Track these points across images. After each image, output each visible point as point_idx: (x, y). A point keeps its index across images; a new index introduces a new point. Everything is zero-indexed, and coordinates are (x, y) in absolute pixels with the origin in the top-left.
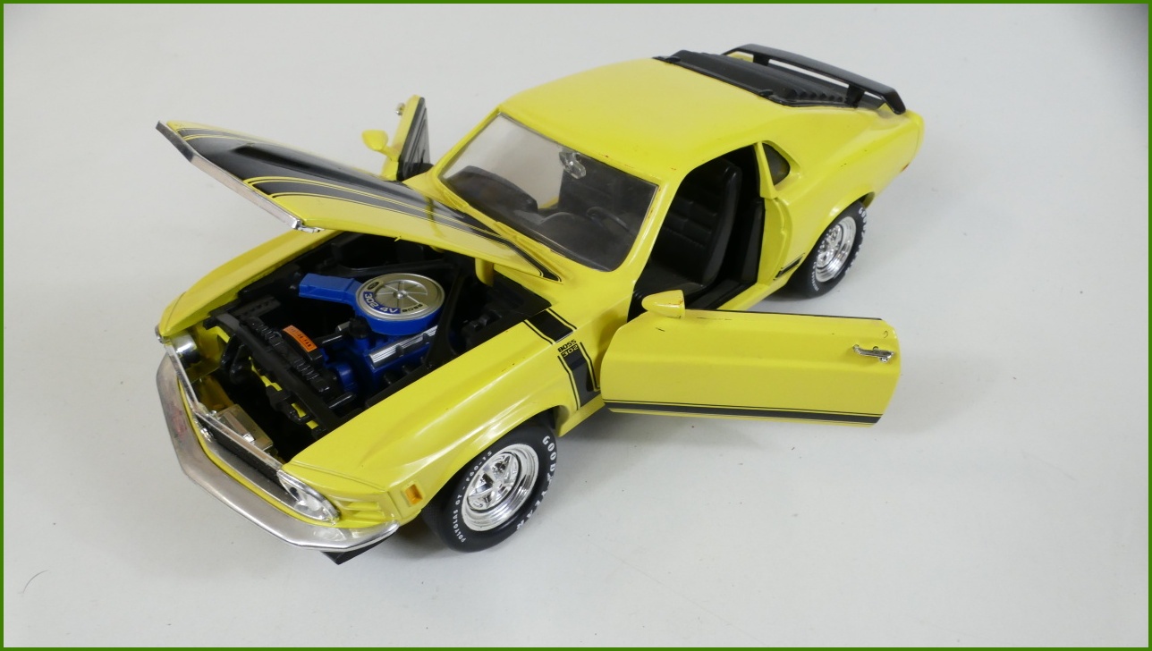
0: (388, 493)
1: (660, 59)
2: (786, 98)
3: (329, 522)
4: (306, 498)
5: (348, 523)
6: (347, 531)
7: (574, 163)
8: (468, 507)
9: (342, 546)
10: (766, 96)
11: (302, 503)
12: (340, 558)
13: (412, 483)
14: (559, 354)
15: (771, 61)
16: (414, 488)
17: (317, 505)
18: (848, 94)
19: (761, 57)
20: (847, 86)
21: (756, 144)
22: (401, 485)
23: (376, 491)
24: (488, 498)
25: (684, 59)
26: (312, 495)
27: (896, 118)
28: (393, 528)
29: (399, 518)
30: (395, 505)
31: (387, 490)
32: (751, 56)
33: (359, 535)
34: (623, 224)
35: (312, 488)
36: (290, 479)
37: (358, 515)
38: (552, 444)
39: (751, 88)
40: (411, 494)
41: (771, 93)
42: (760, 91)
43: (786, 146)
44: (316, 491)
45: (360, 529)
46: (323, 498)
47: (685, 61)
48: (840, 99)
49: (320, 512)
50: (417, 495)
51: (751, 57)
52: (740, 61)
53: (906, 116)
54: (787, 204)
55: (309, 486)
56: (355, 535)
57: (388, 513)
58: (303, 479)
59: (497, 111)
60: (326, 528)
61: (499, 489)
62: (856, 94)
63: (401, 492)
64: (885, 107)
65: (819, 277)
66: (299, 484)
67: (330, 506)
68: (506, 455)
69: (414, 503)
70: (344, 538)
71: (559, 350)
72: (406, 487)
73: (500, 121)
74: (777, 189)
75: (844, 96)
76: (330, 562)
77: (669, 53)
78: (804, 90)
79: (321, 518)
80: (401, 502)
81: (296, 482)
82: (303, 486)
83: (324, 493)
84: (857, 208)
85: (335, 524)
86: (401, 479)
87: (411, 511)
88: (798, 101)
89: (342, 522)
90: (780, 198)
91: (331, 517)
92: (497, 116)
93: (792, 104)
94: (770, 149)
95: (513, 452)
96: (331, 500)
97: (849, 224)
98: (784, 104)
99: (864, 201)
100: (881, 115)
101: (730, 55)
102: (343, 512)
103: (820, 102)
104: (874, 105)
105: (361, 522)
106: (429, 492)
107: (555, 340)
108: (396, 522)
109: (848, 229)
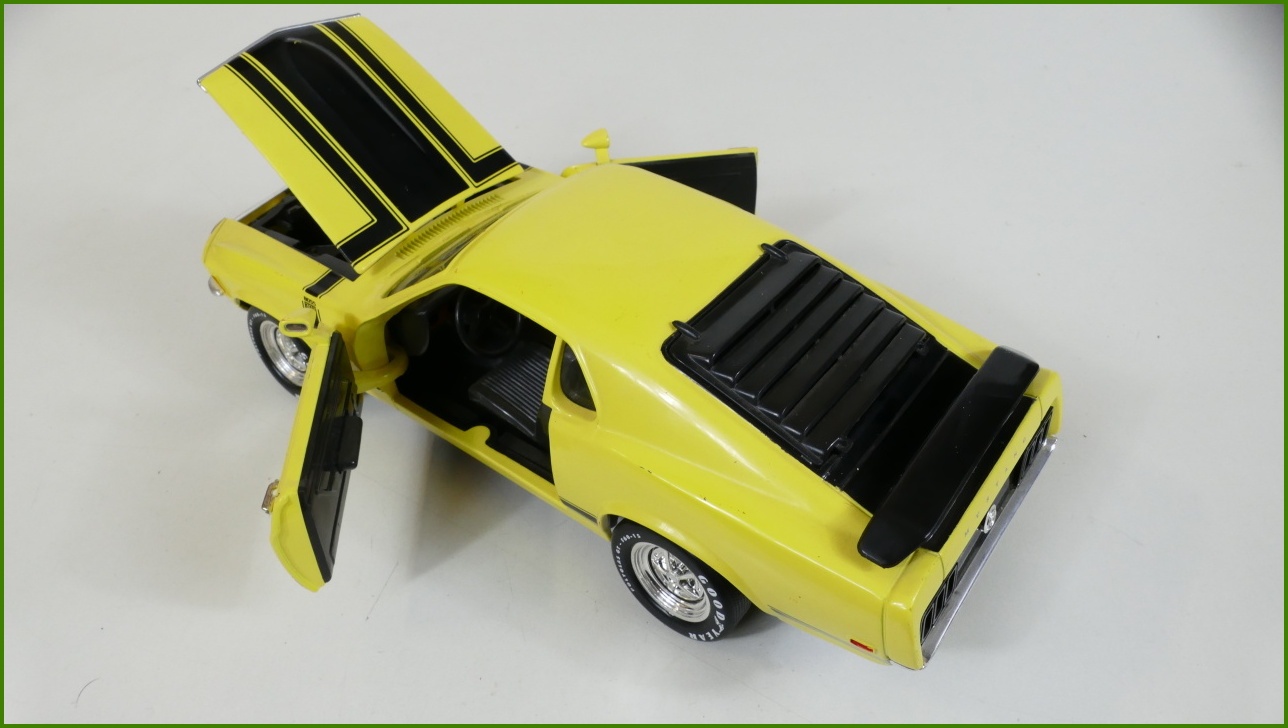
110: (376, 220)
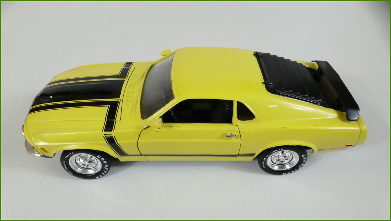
93: (268, 91)
110: (109, 106)
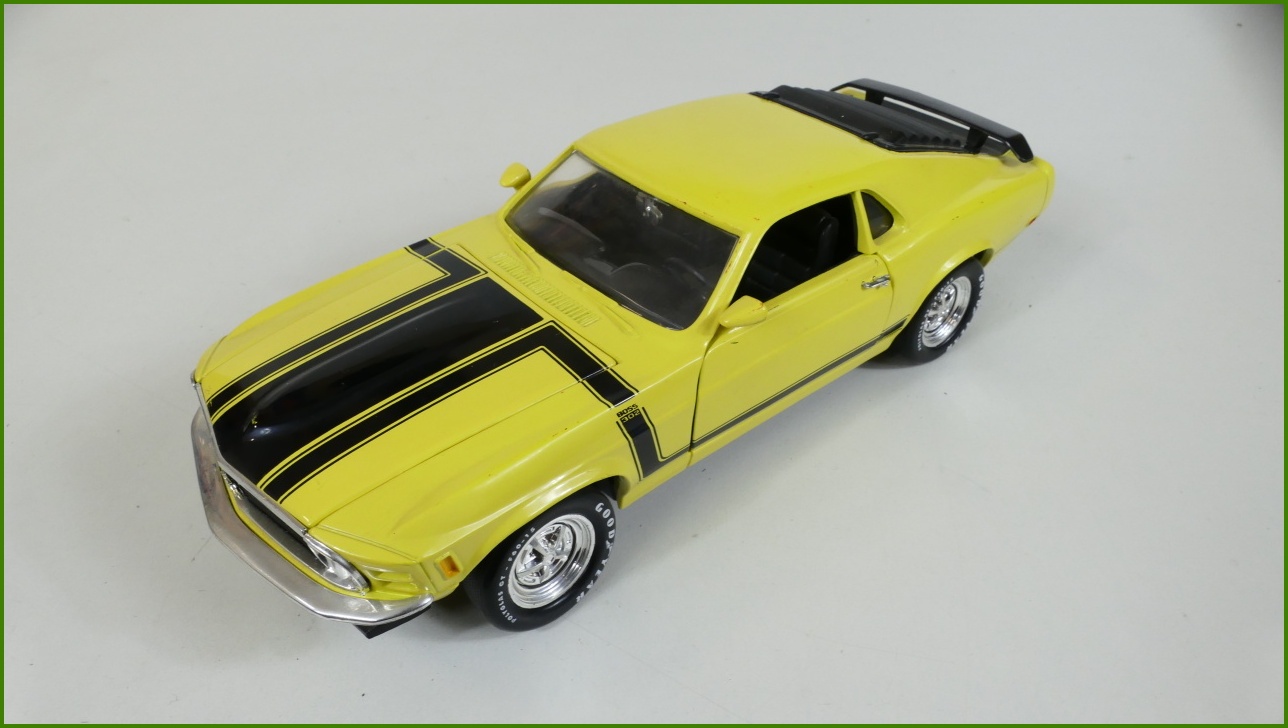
0: (421, 564)
1: (757, 94)
2: (892, 141)
3: (358, 592)
4: (334, 566)
5: (379, 594)
6: (377, 603)
7: (652, 208)
8: (516, 581)
9: (371, 620)
10: (870, 139)
11: (331, 570)
12: (371, 631)
13: (447, 554)
14: (618, 419)
15: (886, 99)
16: (449, 560)
17: (346, 574)
18: (969, 138)
19: (875, 94)
20: (968, 128)
21: (853, 193)
22: (436, 556)
23: (408, 562)
24: (541, 572)
25: (785, 96)
26: (339, 562)
27: (1023, 167)
28: (428, 601)
29: (433, 592)
30: (429, 578)
31: (418, 560)
32: (864, 92)
33: (392, 608)
34: (702, 278)
35: (339, 555)
36: (317, 544)
37: (389, 586)
38: (608, 510)
39: (856, 130)
40: (446, 567)
41: (877, 136)
42: (864, 133)
43: (888, 196)
44: (344, 559)
45: (390, 602)
46: (351, 567)
47: (784, 98)
48: (957, 143)
49: (349, 581)
50: (454, 568)
51: (861, 94)
52: (850, 99)
53: (1034, 164)
54: (888, 260)
55: (336, 552)
56: (387, 607)
57: (421, 586)
58: (330, 545)
59: (572, 149)
60: (355, 598)
61: (550, 563)
62: (978, 138)
63: (435, 564)
64: (1010, 154)
65: (925, 342)
66: (326, 550)
67: (358, 575)
68: (557, 526)
69: (451, 576)
70: (374, 610)
71: (618, 415)
72: (440, 559)
73: (575, 161)
74: (877, 244)
75: (963, 139)
76: (361, 636)
77: (768, 88)
78: (914, 133)
79: (349, 588)
80: (435, 575)
81: (322, 548)
82: (330, 553)
83: (353, 561)
84: (973, 267)
85: (364, 595)
86: (435, 549)
87: (448, 585)
88: (907, 145)
89: (370, 594)
90: (879, 252)
91: (360, 587)
92: (571, 155)
94: (869, 199)
95: (566, 522)
96: (360, 569)
97: (963, 284)
98: (890, 149)
99: (980, 259)
100: (1004, 162)
101: (838, 92)
102: (373, 582)
103: (933, 146)
104: (997, 150)
105: (391, 594)
106: (467, 565)
107: (614, 404)
108: (431, 595)
109: (962, 289)
